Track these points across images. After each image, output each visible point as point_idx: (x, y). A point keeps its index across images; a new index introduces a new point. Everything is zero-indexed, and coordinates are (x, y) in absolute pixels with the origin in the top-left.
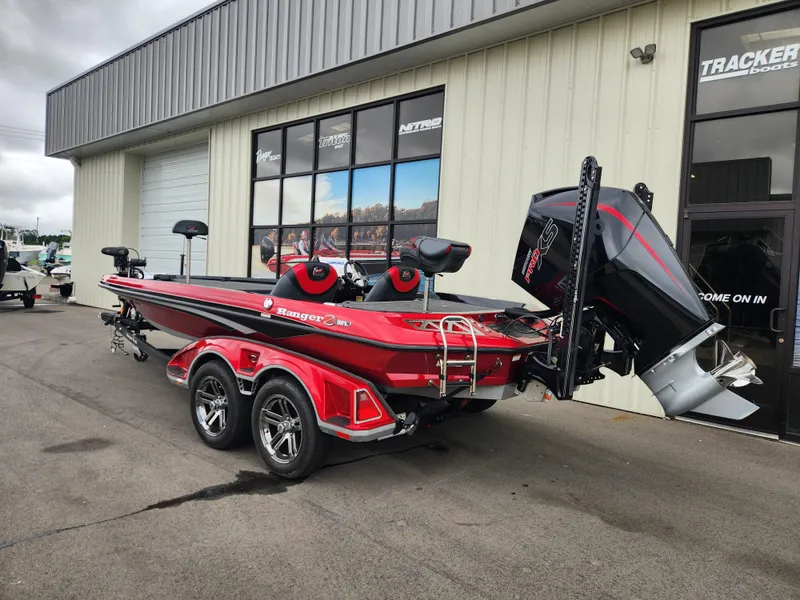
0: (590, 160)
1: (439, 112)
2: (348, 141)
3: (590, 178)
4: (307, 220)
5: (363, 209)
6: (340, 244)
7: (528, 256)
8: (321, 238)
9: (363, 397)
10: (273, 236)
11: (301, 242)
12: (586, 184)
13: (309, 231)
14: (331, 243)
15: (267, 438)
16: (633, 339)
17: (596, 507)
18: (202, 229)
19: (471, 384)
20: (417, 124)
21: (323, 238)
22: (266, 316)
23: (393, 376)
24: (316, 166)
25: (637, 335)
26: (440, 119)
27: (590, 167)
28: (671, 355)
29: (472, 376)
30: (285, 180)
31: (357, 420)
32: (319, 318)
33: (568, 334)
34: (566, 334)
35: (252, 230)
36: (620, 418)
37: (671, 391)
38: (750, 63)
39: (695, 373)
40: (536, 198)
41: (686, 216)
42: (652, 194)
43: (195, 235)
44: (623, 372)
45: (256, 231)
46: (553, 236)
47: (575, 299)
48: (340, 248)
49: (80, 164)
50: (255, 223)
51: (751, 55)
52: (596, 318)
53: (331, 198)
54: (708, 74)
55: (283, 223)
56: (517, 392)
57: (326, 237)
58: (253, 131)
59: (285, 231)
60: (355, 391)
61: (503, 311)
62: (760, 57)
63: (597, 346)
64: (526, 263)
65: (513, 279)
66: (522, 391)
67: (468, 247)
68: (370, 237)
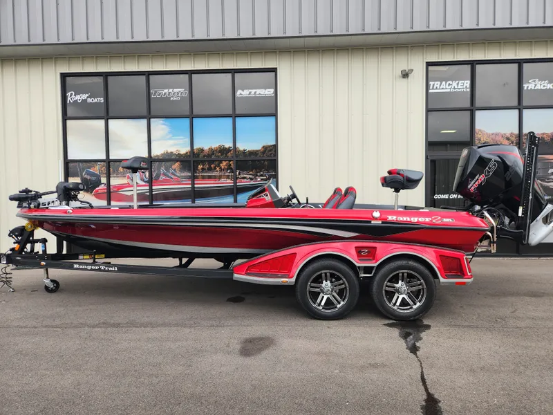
5: (206, 148)
6: (184, 175)
7: (476, 178)
8: (160, 170)
10: (97, 169)
20: (253, 91)
21: (163, 170)
22: (376, 223)
24: (149, 112)
26: (272, 90)
30: (112, 121)
31: (469, 273)
32: (427, 219)
35: (67, 163)
38: (450, 87)
45: (73, 164)
46: (494, 168)
48: (184, 177)
51: (451, 82)
54: (433, 89)
58: (62, 74)
59: (112, 163)
60: (464, 258)
62: (454, 84)
64: (473, 182)
68: (215, 168)
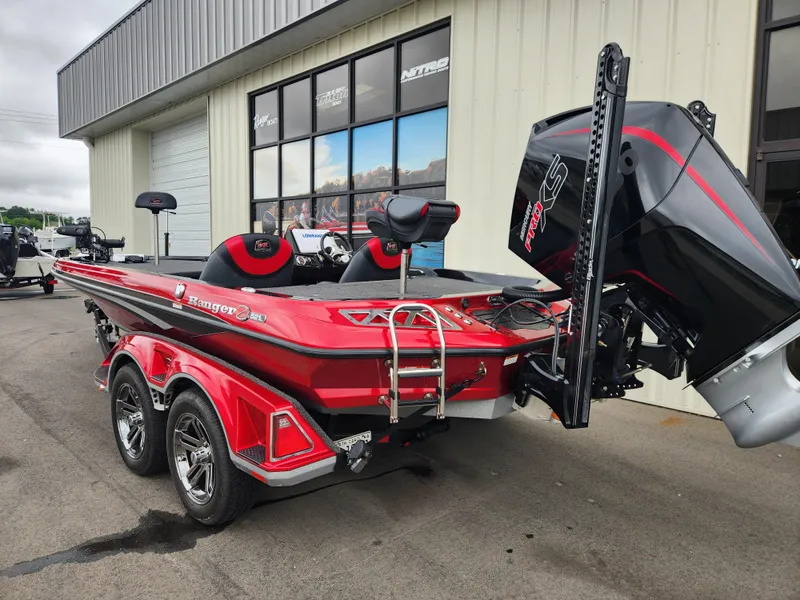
0: (611, 49)
1: (445, 51)
2: (346, 95)
3: (610, 79)
4: (306, 190)
5: (365, 174)
6: (342, 215)
7: (528, 213)
8: (322, 209)
9: (283, 423)
10: (274, 210)
11: (302, 215)
12: (604, 89)
13: (309, 201)
14: (333, 215)
15: (183, 468)
16: (686, 332)
17: (629, 578)
18: (170, 203)
19: (438, 402)
20: (420, 68)
21: (324, 210)
22: (177, 307)
23: (325, 393)
24: (314, 127)
25: (691, 324)
26: (446, 59)
27: (611, 60)
28: (746, 357)
29: (439, 391)
30: (284, 147)
31: (274, 456)
32: (231, 309)
33: (579, 327)
34: (576, 328)
35: (253, 205)
36: (671, 421)
37: (745, 411)
39: (785, 384)
40: (537, 128)
41: (759, 158)
42: (713, 117)
43: (162, 209)
44: (670, 374)
45: (257, 205)
46: (561, 180)
47: (590, 275)
48: (342, 220)
49: (93, 145)
50: (257, 196)
52: (628, 301)
53: (331, 164)
55: (284, 195)
56: (515, 406)
57: (328, 208)
58: (249, 94)
59: (286, 203)
60: (272, 415)
61: (500, 291)
63: (631, 341)
64: (525, 223)
65: (510, 247)
66: (523, 406)
67: (455, 206)
